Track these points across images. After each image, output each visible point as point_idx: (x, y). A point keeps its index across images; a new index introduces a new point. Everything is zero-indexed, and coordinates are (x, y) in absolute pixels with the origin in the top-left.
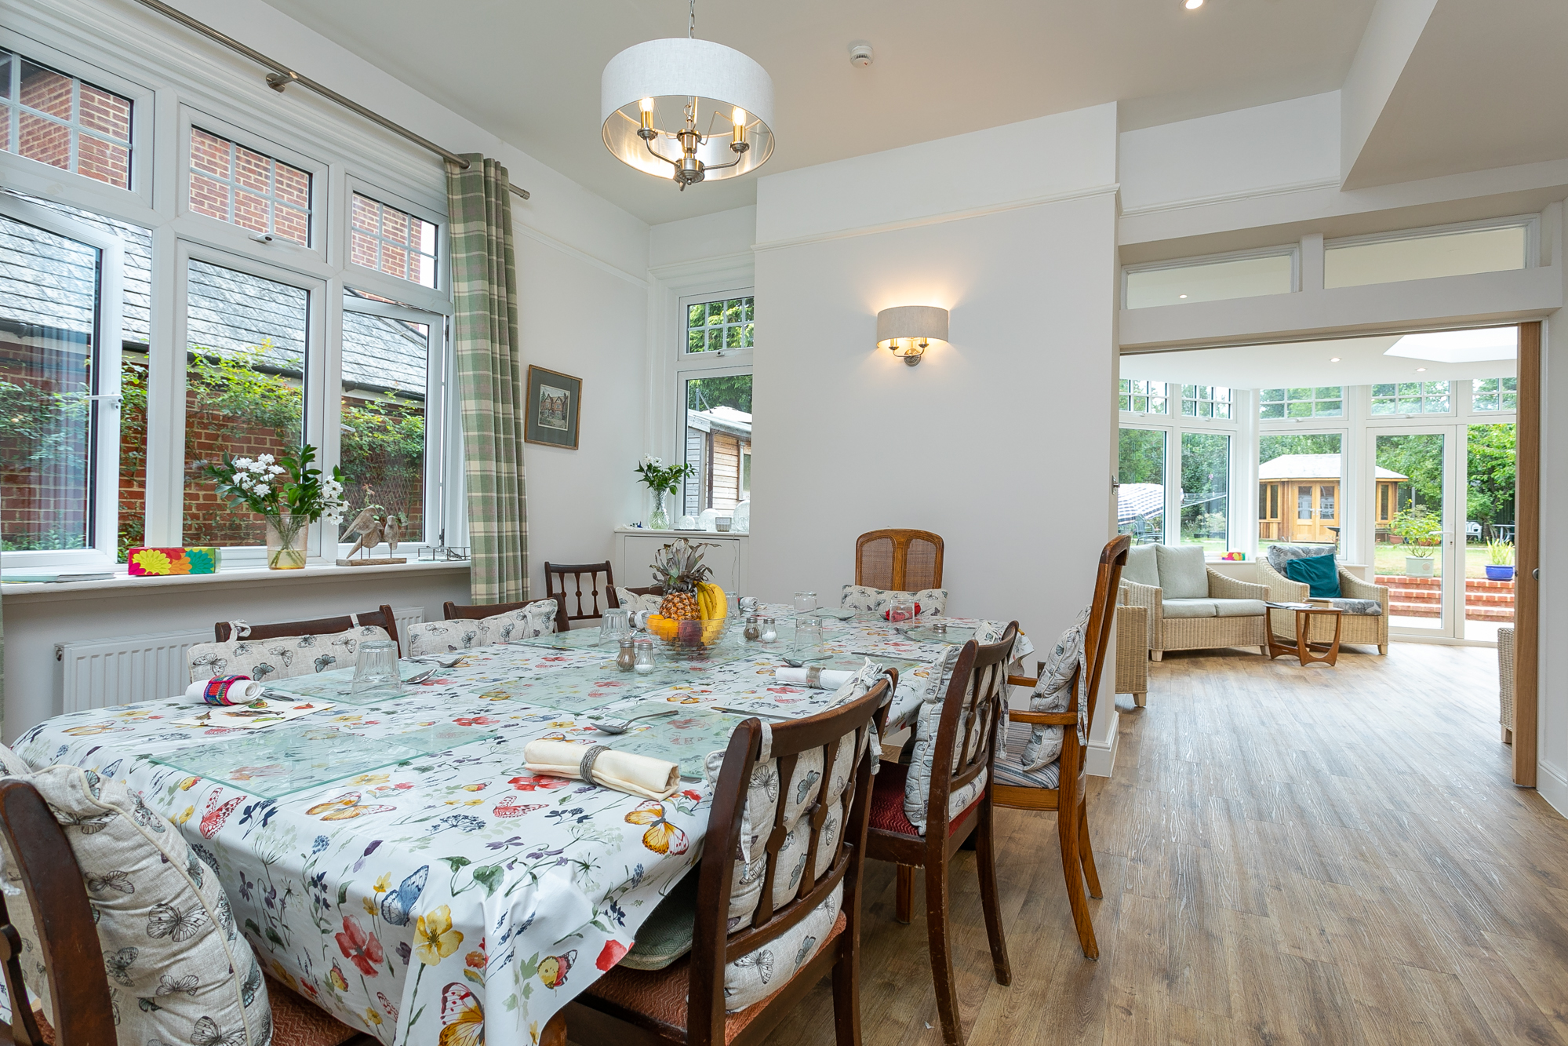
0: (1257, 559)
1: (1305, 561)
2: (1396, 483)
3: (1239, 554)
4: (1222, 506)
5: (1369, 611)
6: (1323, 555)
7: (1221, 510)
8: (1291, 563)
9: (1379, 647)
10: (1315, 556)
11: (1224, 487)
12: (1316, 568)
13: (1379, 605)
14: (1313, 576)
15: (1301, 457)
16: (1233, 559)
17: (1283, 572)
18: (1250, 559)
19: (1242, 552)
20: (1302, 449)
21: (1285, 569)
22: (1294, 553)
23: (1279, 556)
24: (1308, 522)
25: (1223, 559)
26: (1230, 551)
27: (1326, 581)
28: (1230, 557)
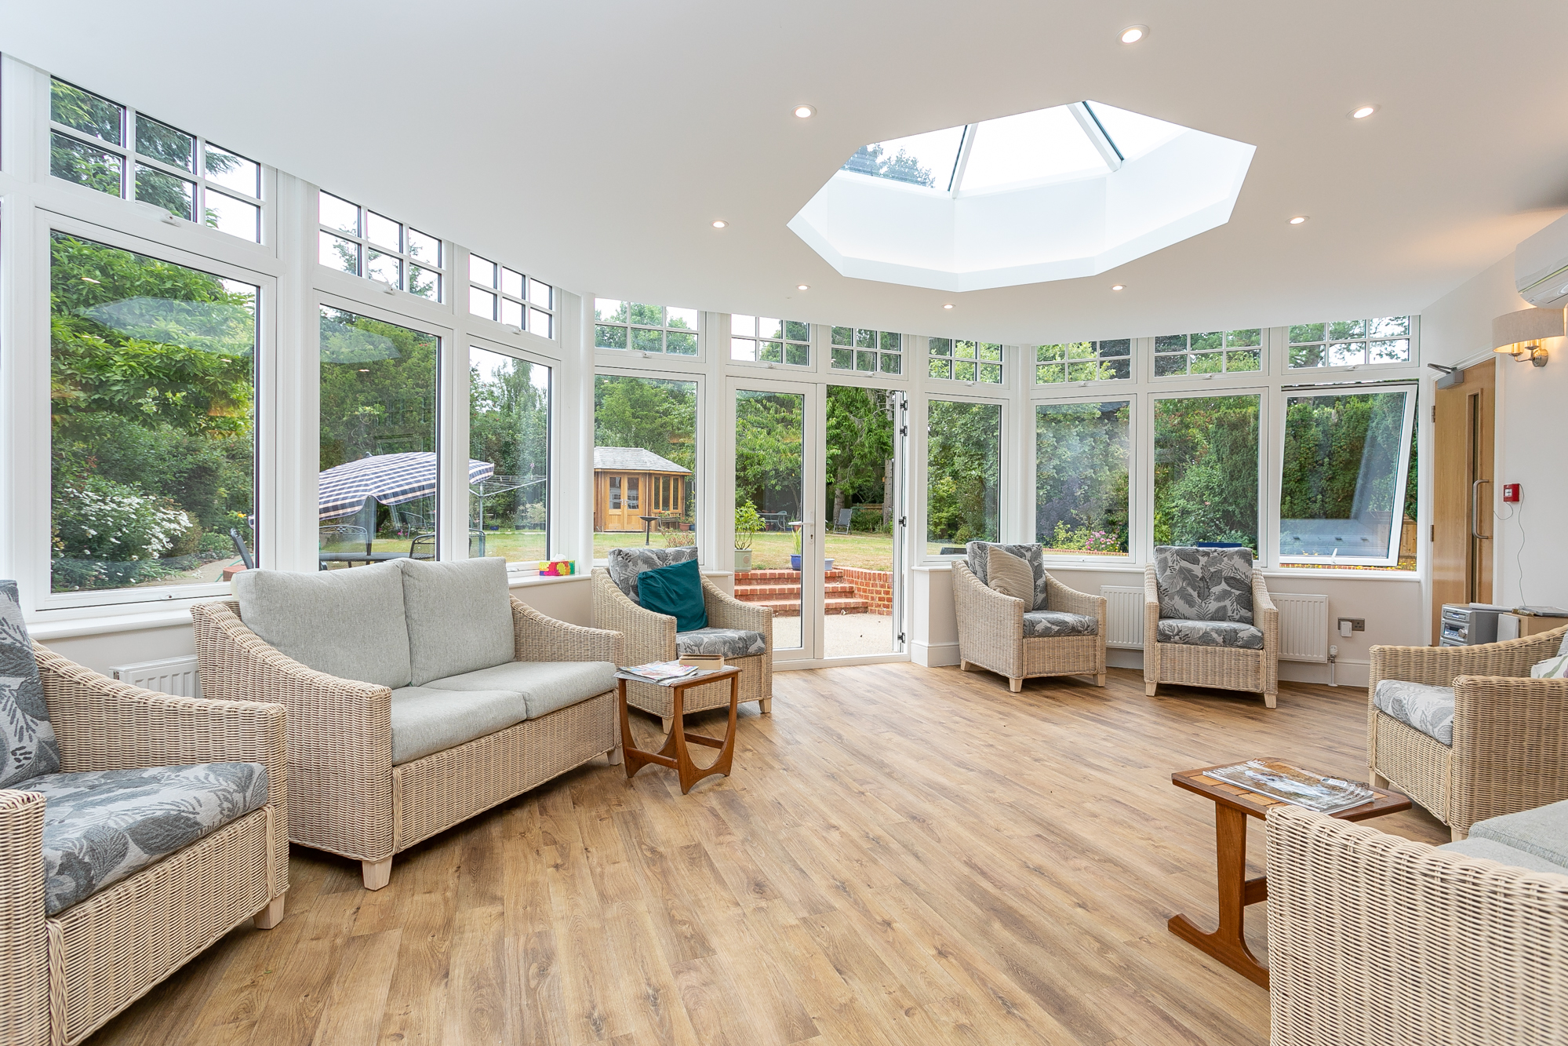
0: (593, 572)
1: (662, 572)
2: (683, 476)
3: (566, 563)
4: (541, 493)
5: (752, 649)
6: (684, 561)
7: (541, 500)
8: (645, 578)
9: (761, 702)
10: (673, 563)
11: (544, 469)
12: (677, 584)
13: (763, 639)
14: (674, 596)
15: (610, 449)
16: (557, 574)
17: (632, 593)
18: (583, 571)
19: (570, 560)
20: (612, 443)
21: (635, 589)
22: (647, 561)
23: (626, 566)
24: (617, 512)
25: (542, 573)
26: (553, 559)
27: (690, 603)
28: (553, 570)
